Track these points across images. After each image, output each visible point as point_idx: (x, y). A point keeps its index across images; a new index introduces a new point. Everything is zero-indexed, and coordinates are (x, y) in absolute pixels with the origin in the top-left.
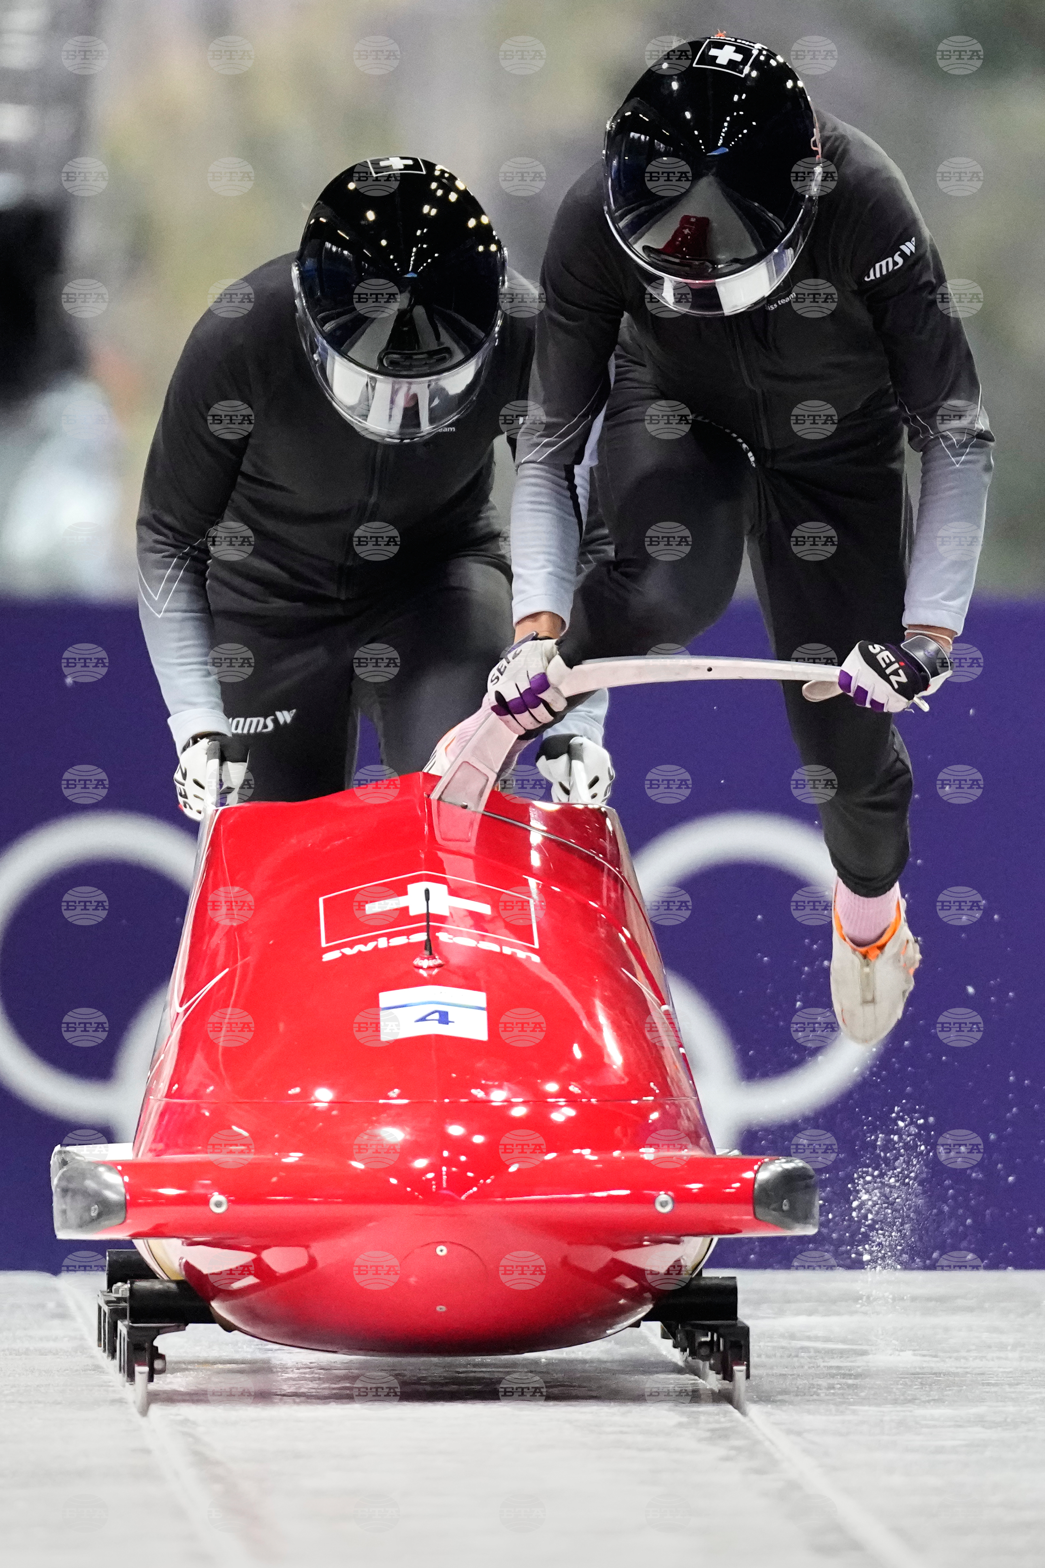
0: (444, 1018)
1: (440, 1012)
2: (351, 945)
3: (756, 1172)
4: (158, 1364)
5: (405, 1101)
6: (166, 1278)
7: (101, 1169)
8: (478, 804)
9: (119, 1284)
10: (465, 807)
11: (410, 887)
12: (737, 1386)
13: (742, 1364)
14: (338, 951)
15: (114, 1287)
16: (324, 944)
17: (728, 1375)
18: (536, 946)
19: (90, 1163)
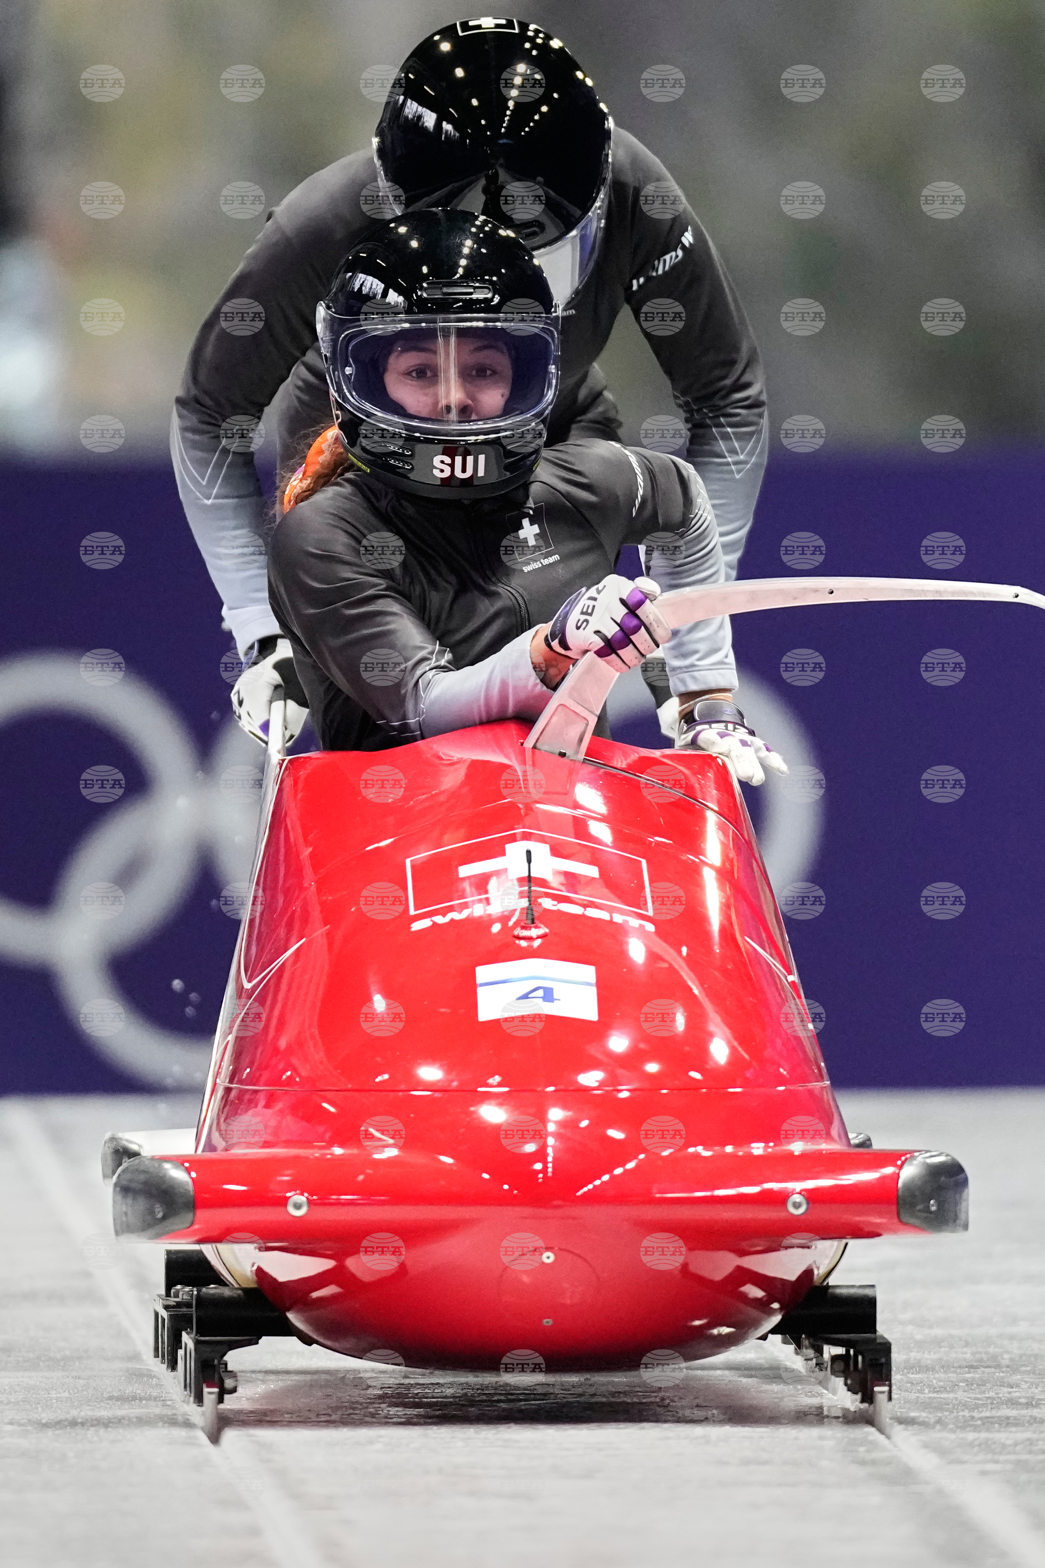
0: (548, 995)
1: (545, 989)
2: (443, 912)
3: (900, 1167)
4: (229, 1383)
5: (506, 1089)
6: (236, 1286)
7: (167, 1166)
8: (577, 752)
9: (179, 1287)
10: (563, 755)
11: (509, 847)
12: (877, 1408)
13: (884, 1385)
14: (429, 919)
15: (173, 1291)
16: (412, 912)
17: (868, 1397)
18: (650, 913)
19: (153, 1158)
